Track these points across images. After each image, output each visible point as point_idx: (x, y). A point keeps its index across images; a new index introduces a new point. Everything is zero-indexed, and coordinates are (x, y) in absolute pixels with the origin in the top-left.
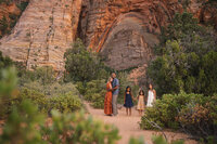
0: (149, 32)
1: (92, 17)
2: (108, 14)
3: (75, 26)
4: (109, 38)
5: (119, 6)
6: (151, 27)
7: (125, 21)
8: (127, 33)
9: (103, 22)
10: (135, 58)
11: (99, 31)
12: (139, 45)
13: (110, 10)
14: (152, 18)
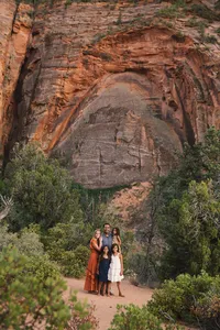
0: (159, 116)
1: (48, 73)
2: (80, 71)
3: (10, 88)
4: (78, 120)
5: (105, 58)
6: (165, 107)
7: (114, 89)
8: (116, 114)
9: (68, 86)
10: (127, 167)
11: (60, 102)
12: (139, 142)
13: (85, 63)
14: (170, 89)
